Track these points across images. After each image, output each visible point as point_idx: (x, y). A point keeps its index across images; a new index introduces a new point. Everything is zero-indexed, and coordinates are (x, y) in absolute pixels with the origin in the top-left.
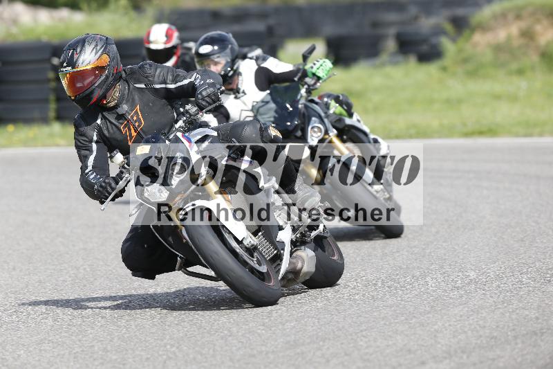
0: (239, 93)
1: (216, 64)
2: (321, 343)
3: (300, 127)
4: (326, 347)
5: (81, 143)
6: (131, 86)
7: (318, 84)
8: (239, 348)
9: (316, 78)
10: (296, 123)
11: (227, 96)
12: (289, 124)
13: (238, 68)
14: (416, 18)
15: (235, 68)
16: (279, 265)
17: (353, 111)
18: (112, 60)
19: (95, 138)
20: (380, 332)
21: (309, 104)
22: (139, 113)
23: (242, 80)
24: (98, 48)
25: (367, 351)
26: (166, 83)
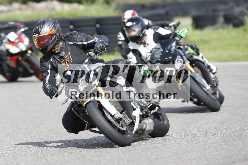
0: (145, 44)
1: (134, 31)
2: (189, 153)
3: (172, 60)
4: (191, 155)
5: (43, 70)
6: (67, 43)
7: (181, 40)
8: (152, 155)
9: (180, 37)
10: (170, 58)
11: (140, 46)
12: (166, 59)
13: (145, 33)
14: (232, 8)
15: (143, 33)
16: (133, 127)
17: (199, 52)
18: (57, 31)
19: (50, 68)
20: (215, 148)
21: (177, 50)
22: (70, 56)
23: (147, 38)
24: (51, 25)
25: (209, 157)
26: (82, 42)
